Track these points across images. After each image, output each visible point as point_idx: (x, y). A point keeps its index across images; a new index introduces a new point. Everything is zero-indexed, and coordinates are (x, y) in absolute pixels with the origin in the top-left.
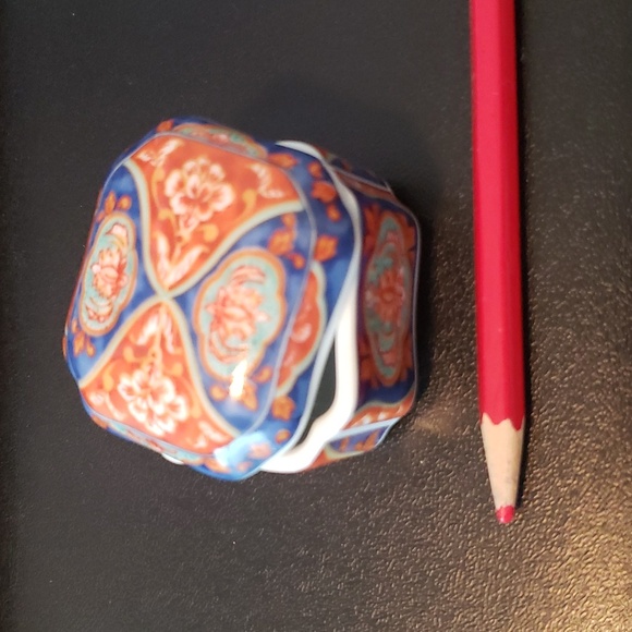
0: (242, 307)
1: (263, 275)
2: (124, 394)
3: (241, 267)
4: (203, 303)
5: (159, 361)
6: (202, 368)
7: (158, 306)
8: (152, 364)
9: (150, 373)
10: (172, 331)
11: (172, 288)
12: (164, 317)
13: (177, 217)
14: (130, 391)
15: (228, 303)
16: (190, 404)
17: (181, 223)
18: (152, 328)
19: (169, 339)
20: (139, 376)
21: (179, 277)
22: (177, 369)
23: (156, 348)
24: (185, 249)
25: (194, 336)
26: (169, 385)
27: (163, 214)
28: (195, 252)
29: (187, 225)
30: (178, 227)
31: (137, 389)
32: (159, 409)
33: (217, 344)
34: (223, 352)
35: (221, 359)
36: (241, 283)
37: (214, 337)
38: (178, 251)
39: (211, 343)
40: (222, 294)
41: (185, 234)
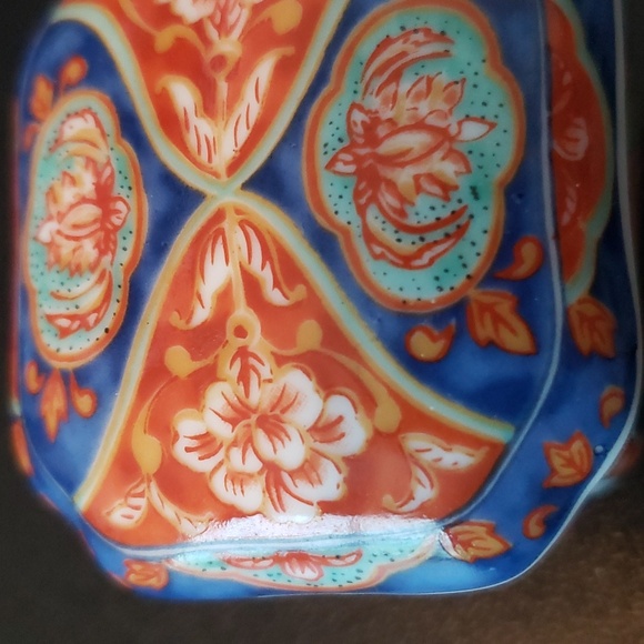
0: (419, 125)
1: (442, 37)
2: (193, 461)
3: (387, 42)
4: (322, 161)
5: (257, 341)
6: (367, 302)
7: (219, 216)
8: (243, 353)
9: (244, 378)
10: (266, 255)
11: (233, 167)
12: (237, 238)
13: (198, 27)
14: (206, 443)
15: (382, 131)
16: (367, 402)
17: (212, 33)
18: (217, 274)
19: (266, 276)
21: (244, 134)
22: (309, 334)
23: (243, 313)
24: (239, 73)
25: (325, 242)
26: (299, 382)
27: (164, 39)
28: (264, 70)
29: (223, 28)
30: (207, 42)
33: (388, 234)
34: (408, 244)
35: (406, 262)
36: (396, 77)
37: (374, 220)
38: (223, 88)
39: (369, 237)
40: (358, 117)
41: (229, 46)
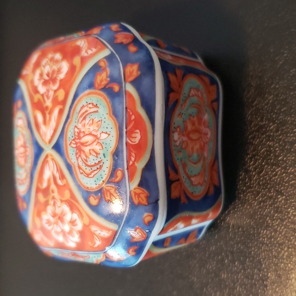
0: (90, 134)
1: (96, 106)
2: (46, 226)
3: (83, 106)
4: (69, 142)
5: (56, 194)
6: (79, 186)
7: (47, 157)
8: (53, 198)
9: (54, 204)
10: (57, 170)
11: (50, 141)
12: (51, 163)
13: (43, 95)
14: (49, 222)
15: (82, 135)
16: (81, 215)
17: (46, 98)
18: (47, 174)
19: (57, 175)
20: (50, 209)
21: (52, 132)
22: (67, 195)
23: (53, 186)
24: (51, 113)
25: (69, 167)
26: (66, 208)
27: (37, 97)
28: (56, 112)
29: (48, 97)
30: (45, 101)
31: (52, 220)
32: (67, 228)
33: (83, 167)
34: (88, 170)
35: (88, 175)
36: (84, 118)
37: (81, 163)
38: (48, 116)
39: (80, 168)
40: (76, 130)
41: (49, 103)
